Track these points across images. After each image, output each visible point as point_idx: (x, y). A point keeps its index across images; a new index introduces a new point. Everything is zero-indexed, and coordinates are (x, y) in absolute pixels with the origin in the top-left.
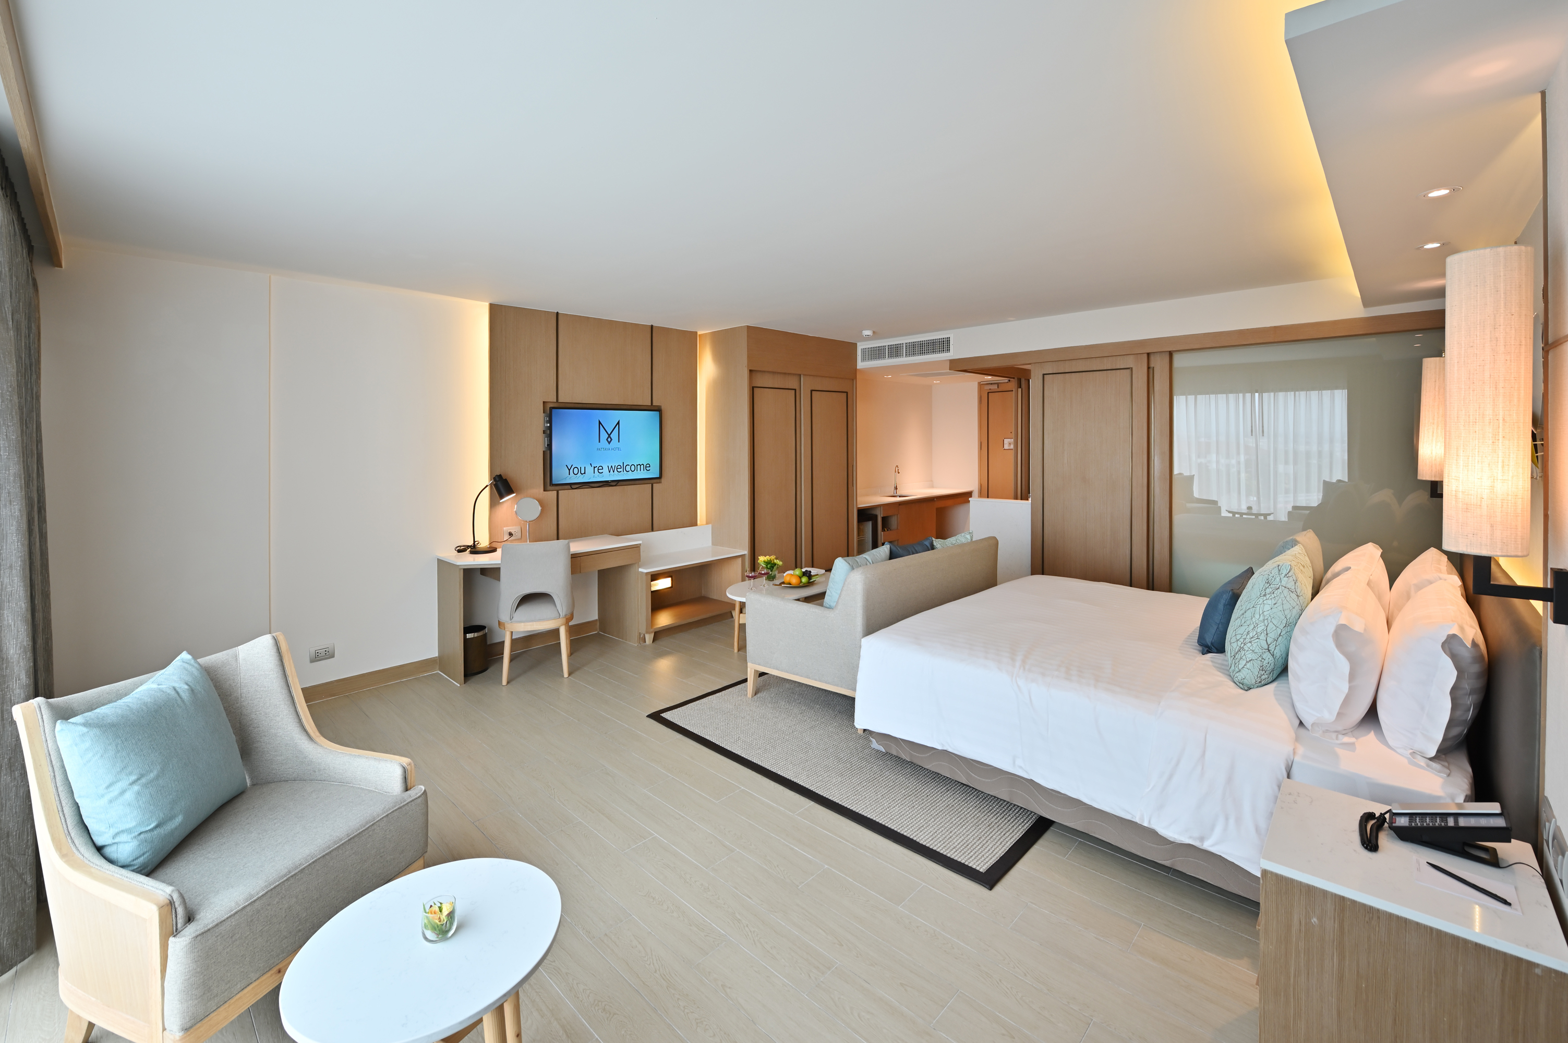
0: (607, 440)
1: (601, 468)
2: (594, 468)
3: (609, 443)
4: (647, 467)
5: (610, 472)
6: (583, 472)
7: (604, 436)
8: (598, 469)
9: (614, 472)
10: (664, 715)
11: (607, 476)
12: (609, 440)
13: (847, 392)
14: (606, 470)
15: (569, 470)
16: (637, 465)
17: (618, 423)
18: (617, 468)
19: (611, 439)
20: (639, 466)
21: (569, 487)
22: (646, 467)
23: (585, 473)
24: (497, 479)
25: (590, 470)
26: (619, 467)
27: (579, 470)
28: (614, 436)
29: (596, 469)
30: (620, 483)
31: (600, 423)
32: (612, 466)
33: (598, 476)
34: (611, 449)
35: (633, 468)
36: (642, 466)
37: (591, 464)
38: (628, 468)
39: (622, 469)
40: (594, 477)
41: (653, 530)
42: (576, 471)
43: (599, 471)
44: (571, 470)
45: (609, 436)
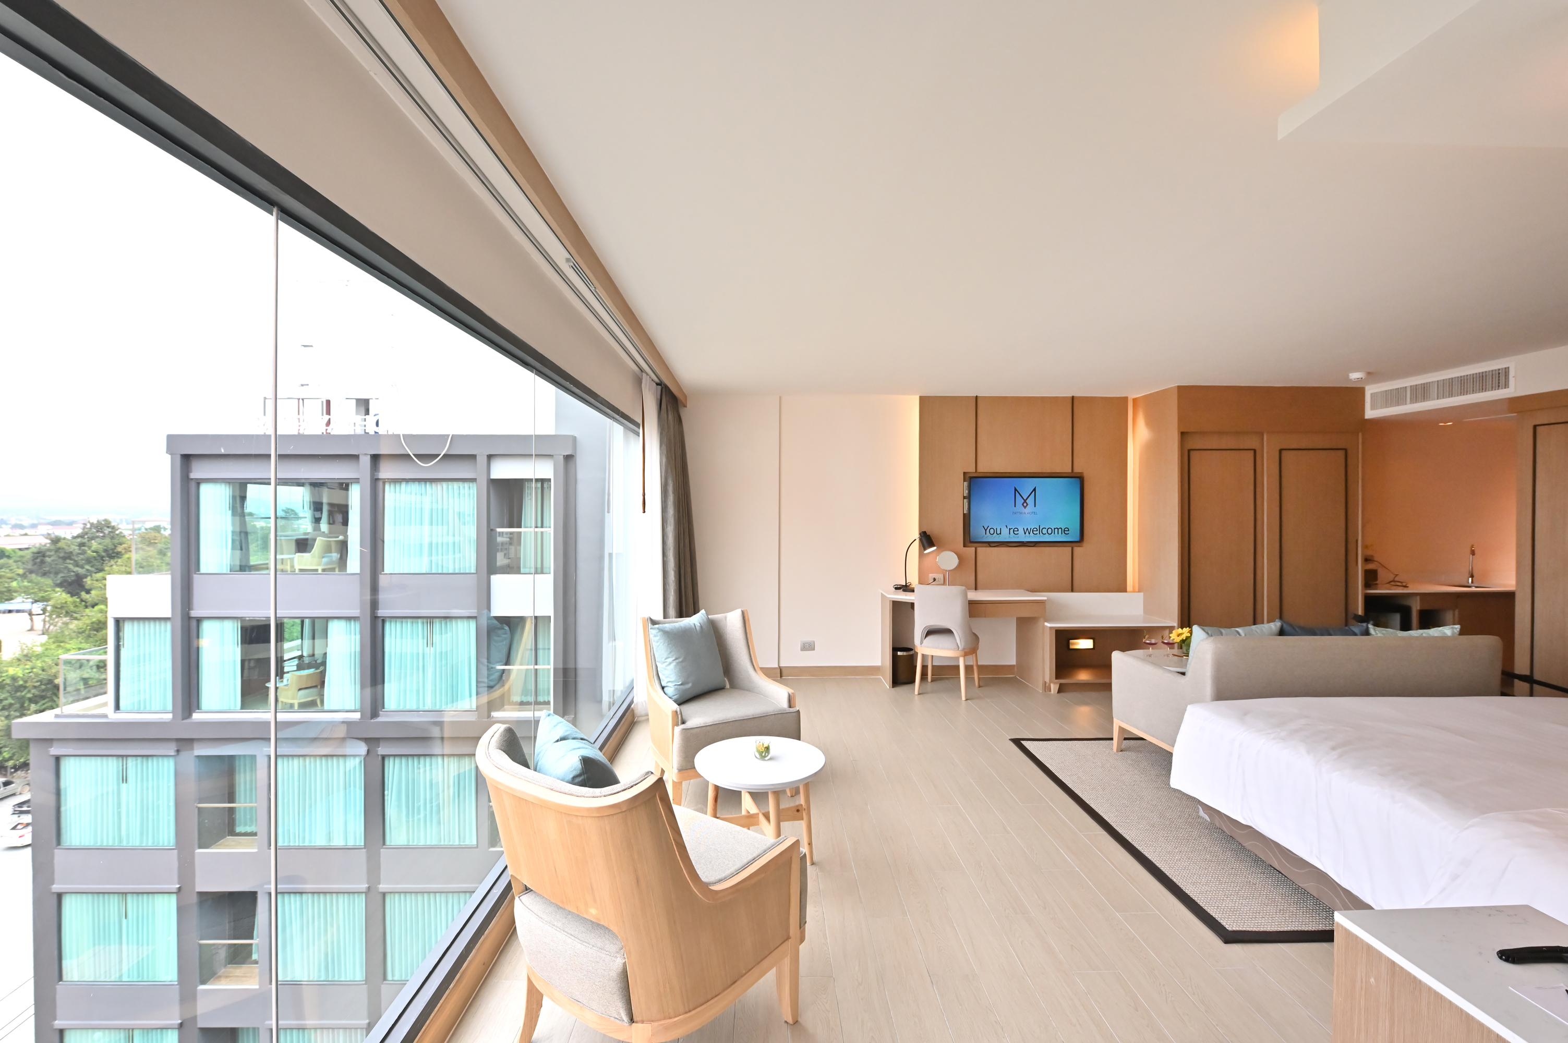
0: (1023, 504)
1: (1016, 530)
2: (1010, 529)
3: (1025, 507)
4: (1065, 531)
5: (1025, 534)
6: (999, 532)
7: (1020, 501)
8: (1014, 531)
9: (1029, 534)
10: (1023, 742)
11: (1022, 537)
12: (1025, 504)
13: (1346, 450)
14: (1021, 531)
15: (986, 530)
16: (1055, 529)
17: (1035, 490)
18: (1033, 531)
19: (1027, 505)
20: (1056, 530)
21: (987, 545)
23: (1000, 534)
24: (922, 535)
25: (1005, 531)
26: (1036, 530)
27: (995, 531)
28: (1030, 501)
29: (1012, 531)
30: (1037, 545)
31: (1016, 490)
32: (1027, 529)
33: (1014, 536)
34: (1026, 513)
35: (1050, 531)
36: (1060, 530)
37: (1006, 526)
38: (1045, 531)
39: (1038, 532)
40: (1009, 537)
41: (1072, 591)
42: (992, 531)
43: (1015, 532)
44: (988, 531)
45: (1025, 501)
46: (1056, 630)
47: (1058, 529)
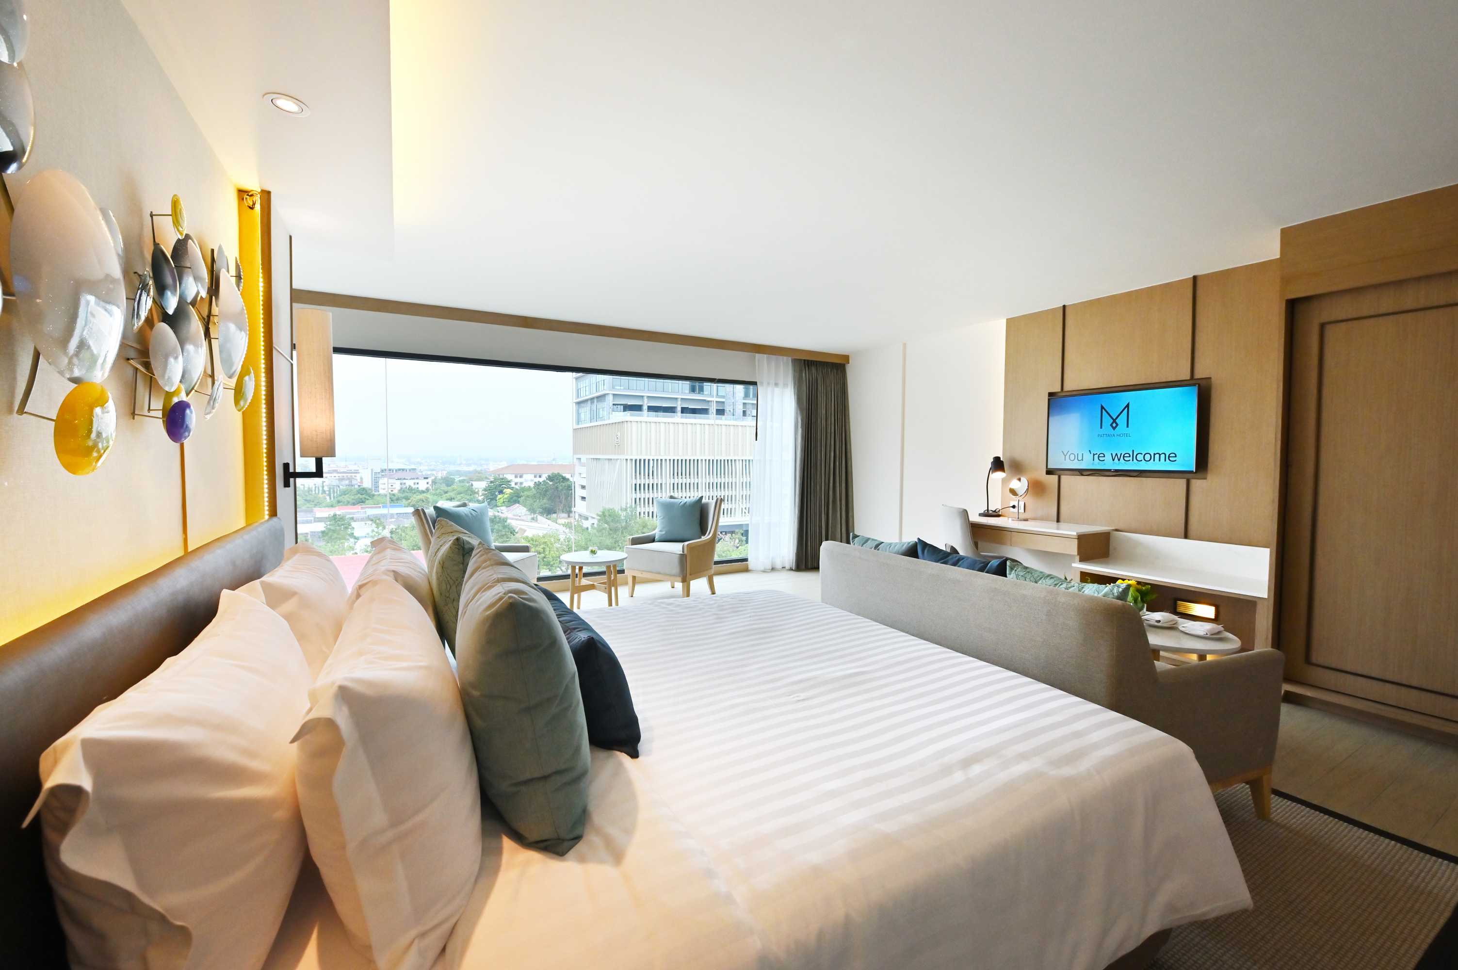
0: (1111, 425)
1: (1102, 455)
2: (1094, 455)
3: (1114, 428)
4: (1171, 457)
5: (1113, 460)
6: (1080, 458)
7: (1107, 421)
8: (1099, 457)
9: (1119, 460)
11: (1109, 464)
12: (1114, 425)
14: (1108, 458)
15: (1065, 456)
16: (1155, 454)
17: (1128, 406)
18: (1124, 457)
19: (1117, 425)
20: (1157, 456)
21: (1077, 473)
22: (1169, 457)
23: (1082, 460)
25: (1088, 457)
26: (1128, 455)
27: (1076, 456)
28: (1122, 420)
29: (1096, 456)
31: (1102, 408)
32: (1116, 454)
33: (1099, 463)
34: (1116, 435)
35: (1147, 457)
36: (1162, 456)
37: (1090, 451)
38: (1140, 457)
39: (1131, 458)
40: (1093, 464)
41: (1186, 536)
42: (1072, 457)
43: (1100, 458)
44: (1067, 457)
45: (1114, 421)
47: (1160, 455)
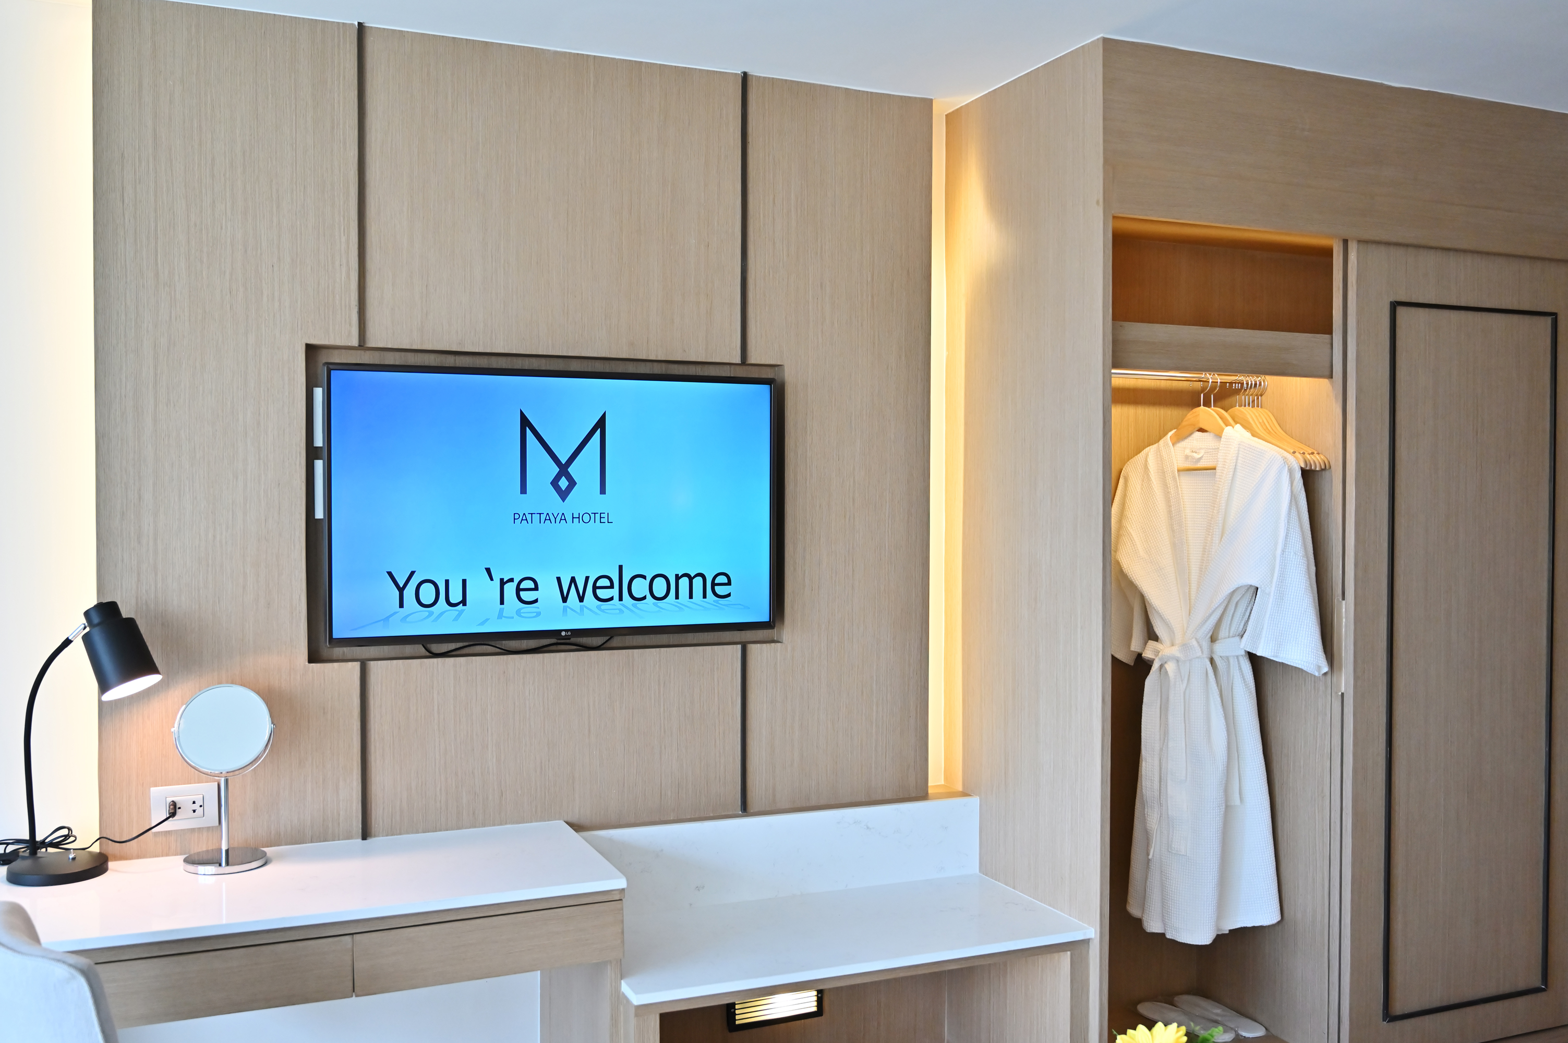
0: (555, 483)
1: (528, 584)
2: (503, 583)
3: (563, 495)
4: (718, 585)
5: (565, 599)
6: (456, 597)
7: (542, 470)
8: (518, 590)
9: (581, 599)
11: (551, 615)
12: (563, 483)
13: (1554, 316)
14: (548, 592)
15: (401, 590)
16: (678, 578)
17: (601, 424)
18: (595, 588)
19: (572, 483)
20: (684, 582)
21: (419, 649)
22: (714, 584)
23: (464, 602)
24: (96, 620)
25: (483, 591)
26: (604, 582)
27: (442, 592)
28: (584, 470)
29: (510, 589)
30: (616, 641)
31: (525, 423)
32: (573, 580)
33: (518, 612)
34: (569, 518)
35: (660, 587)
36: (698, 582)
37: (488, 571)
38: (640, 587)
39: (615, 592)
40: (500, 616)
41: (745, 809)
42: (427, 594)
43: (525, 595)
44: (409, 592)
45: (564, 469)
46: (663, 1017)
47: (691, 579)
